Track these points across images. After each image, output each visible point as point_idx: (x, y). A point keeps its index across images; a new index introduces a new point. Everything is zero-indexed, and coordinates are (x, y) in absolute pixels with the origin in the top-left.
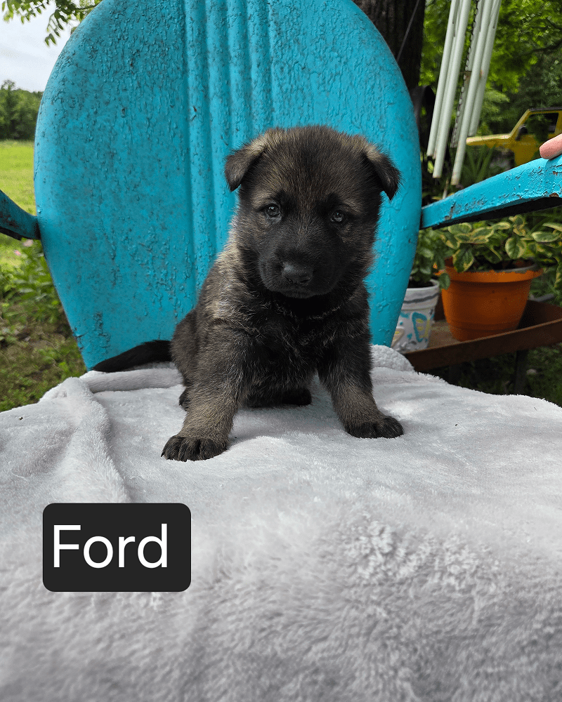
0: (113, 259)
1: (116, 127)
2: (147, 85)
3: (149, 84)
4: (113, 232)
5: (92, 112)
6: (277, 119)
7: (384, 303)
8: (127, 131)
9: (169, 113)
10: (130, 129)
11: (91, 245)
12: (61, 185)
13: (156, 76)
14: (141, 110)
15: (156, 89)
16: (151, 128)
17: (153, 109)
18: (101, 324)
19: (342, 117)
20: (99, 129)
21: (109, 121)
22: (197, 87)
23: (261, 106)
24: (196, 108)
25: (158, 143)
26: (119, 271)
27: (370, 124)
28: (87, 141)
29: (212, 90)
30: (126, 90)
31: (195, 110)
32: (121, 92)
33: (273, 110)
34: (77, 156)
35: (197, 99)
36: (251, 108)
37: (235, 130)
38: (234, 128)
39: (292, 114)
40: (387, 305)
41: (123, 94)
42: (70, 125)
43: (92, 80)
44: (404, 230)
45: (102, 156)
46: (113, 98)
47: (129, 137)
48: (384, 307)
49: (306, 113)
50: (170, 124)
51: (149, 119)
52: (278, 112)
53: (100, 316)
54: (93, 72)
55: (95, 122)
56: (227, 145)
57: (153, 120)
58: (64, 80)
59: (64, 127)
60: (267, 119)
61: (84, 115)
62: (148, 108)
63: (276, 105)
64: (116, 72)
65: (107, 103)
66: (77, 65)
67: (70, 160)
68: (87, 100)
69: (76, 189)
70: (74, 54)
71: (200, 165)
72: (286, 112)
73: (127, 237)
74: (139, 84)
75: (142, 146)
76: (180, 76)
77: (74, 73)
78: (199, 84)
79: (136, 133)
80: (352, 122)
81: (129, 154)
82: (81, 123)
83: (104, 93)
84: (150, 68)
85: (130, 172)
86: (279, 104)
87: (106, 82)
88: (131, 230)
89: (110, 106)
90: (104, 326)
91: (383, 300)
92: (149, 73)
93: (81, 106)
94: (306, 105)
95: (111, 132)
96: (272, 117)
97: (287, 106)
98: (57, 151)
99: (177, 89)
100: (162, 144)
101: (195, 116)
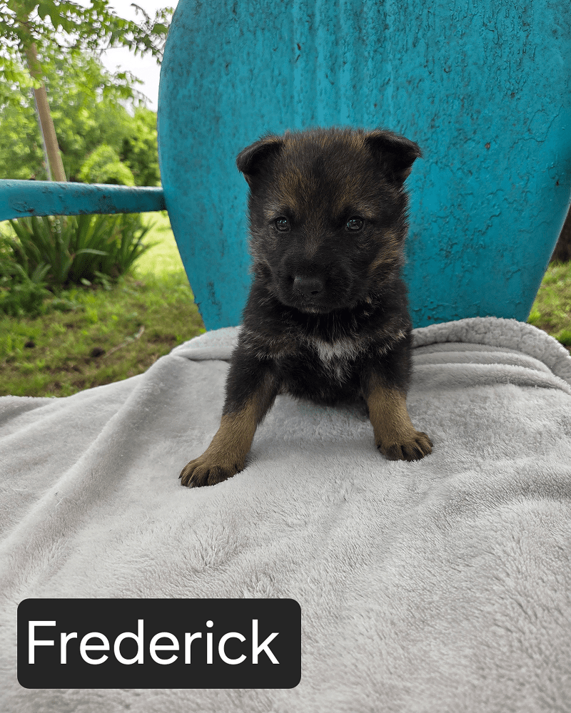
0: (221, 229)
1: (221, 88)
2: (250, 31)
3: (252, 29)
4: (220, 201)
5: (198, 75)
6: (390, 39)
7: (515, 268)
8: (230, 90)
9: (272, 58)
10: (233, 86)
11: (202, 217)
12: (174, 160)
13: (257, 16)
14: (243, 63)
15: (259, 33)
16: (253, 82)
17: (255, 58)
18: (214, 293)
19: (471, 20)
20: (205, 94)
21: (213, 82)
22: (301, 19)
23: (371, 25)
24: (301, 45)
25: (261, 96)
26: (226, 241)
27: (508, 22)
28: (195, 108)
29: (318, 18)
30: (229, 42)
31: (299, 48)
32: (224, 45)
33: (386, 27)
34: (186, 127)
35: (301, 34)
36: (360, 30)
37: (342, 63)
38: (341, 60)
39: (407, 29)
40: (519, 270)
41: (226, 47)
42: (180, 96)
43: (198, 40)
44: (549, 168)
45: (208, 123)
46: (216, 55)
47: (233, 96)
48: (514, 273)
49: (425, 23)
50: (273, 71)
51: (251, 71)
52: (391, 29)
53: (211, 285)
54: (198, 31)
55: (201, 86)
56: (333, 84)
57: (256, 71)
58: (173, 47)
59: (175, 99)
60: (379, 40)
61: (192, 80)
62: (251, 57)
63: (390, 20)
64: (220, 24)
65: (212, 62)
66: (184, 27)
67: (181, 132)
68: (194, 64)
69: (187, 162)
70: (181, 15)
71: (303, 114)
72: (401, 28)
73: (233, 206)
74: (241, 31)
75: (245, 103)
76: (283, 9)
77: (182, 37)
78: (303, 14)
79: (239, 91)
80: (484, 25)
81: (233, 115)
82: (189, 91)
83: (210, 53)
84: (251, 10)
85: (234, 135)
86: (393, 17)
87: (211, 38)
88: (236, 198)
89: (215, 65)
90: (215, 295)
91: (513, 264)
92: (252, 15)
93: (188, 72)
94: (426, 11)
95: (216, 94)
96: (385, 37)
97: (402, 18)
98: (170, 125)
99: (279, 27)
100: (265, 98)
101: (299, 56)
